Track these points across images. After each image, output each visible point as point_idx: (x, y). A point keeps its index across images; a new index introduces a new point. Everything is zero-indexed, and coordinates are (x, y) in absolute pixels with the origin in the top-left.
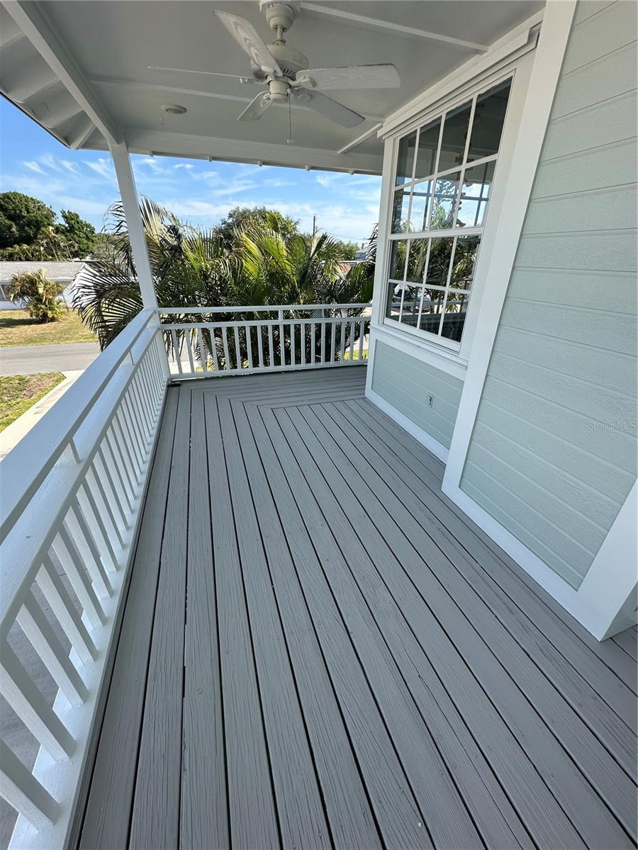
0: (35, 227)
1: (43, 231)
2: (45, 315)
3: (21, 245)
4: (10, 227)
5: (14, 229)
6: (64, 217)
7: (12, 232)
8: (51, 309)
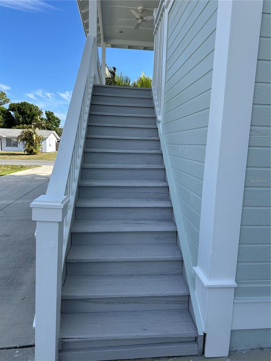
0: (31, 118)
1: (35, 118)
2: (32, 151)
3: (23, 125)
4: (19, 118)
5: (21, 119)
6: (46, 114)
7: (19, 120)
8: (35, 148)
